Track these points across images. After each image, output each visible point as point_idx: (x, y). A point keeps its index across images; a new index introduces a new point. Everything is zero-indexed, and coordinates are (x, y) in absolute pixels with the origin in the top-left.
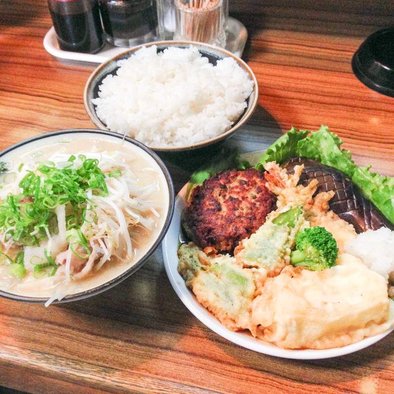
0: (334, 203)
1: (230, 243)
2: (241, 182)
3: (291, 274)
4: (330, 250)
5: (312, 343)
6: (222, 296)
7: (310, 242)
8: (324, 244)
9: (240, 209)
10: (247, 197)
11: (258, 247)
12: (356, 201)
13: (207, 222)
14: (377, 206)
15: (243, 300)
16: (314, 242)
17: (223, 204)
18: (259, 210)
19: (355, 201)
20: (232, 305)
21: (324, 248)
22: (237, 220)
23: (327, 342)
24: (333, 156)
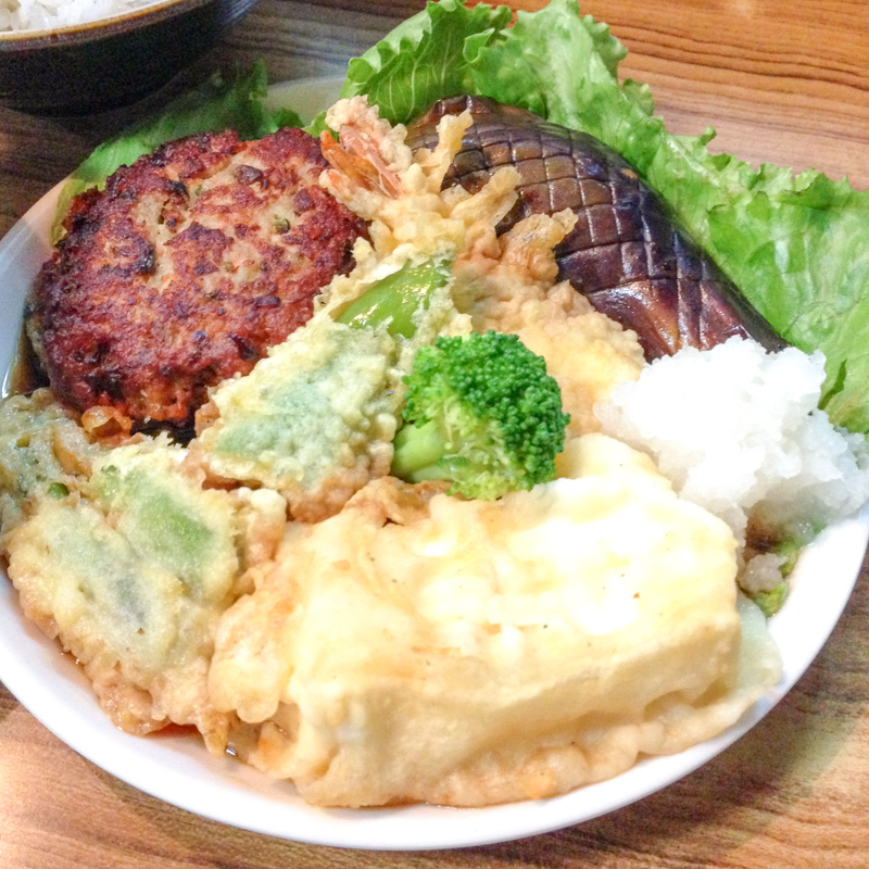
0: (576, 255)
1: (178, 393)
2: (240, 174)
3: (383, 512)
4: (531, 420)
5: (434, 782)
6: (106, 596)
7: (454, 389)
8: (506, 400)
9: (222, 268)
10: (256, 228)
11: (267, 409)
12: (653, 248)
13: (94, 313)
14: (727, 269)
15: (184, 611)
16: (466, 391)
17: (165, 249)
18: (292, 272)
19: (648, 249)
20: (141, 631)
21: (505, 412)
22: (206, 310)
23: (495, 779)
24: (588, 96)
